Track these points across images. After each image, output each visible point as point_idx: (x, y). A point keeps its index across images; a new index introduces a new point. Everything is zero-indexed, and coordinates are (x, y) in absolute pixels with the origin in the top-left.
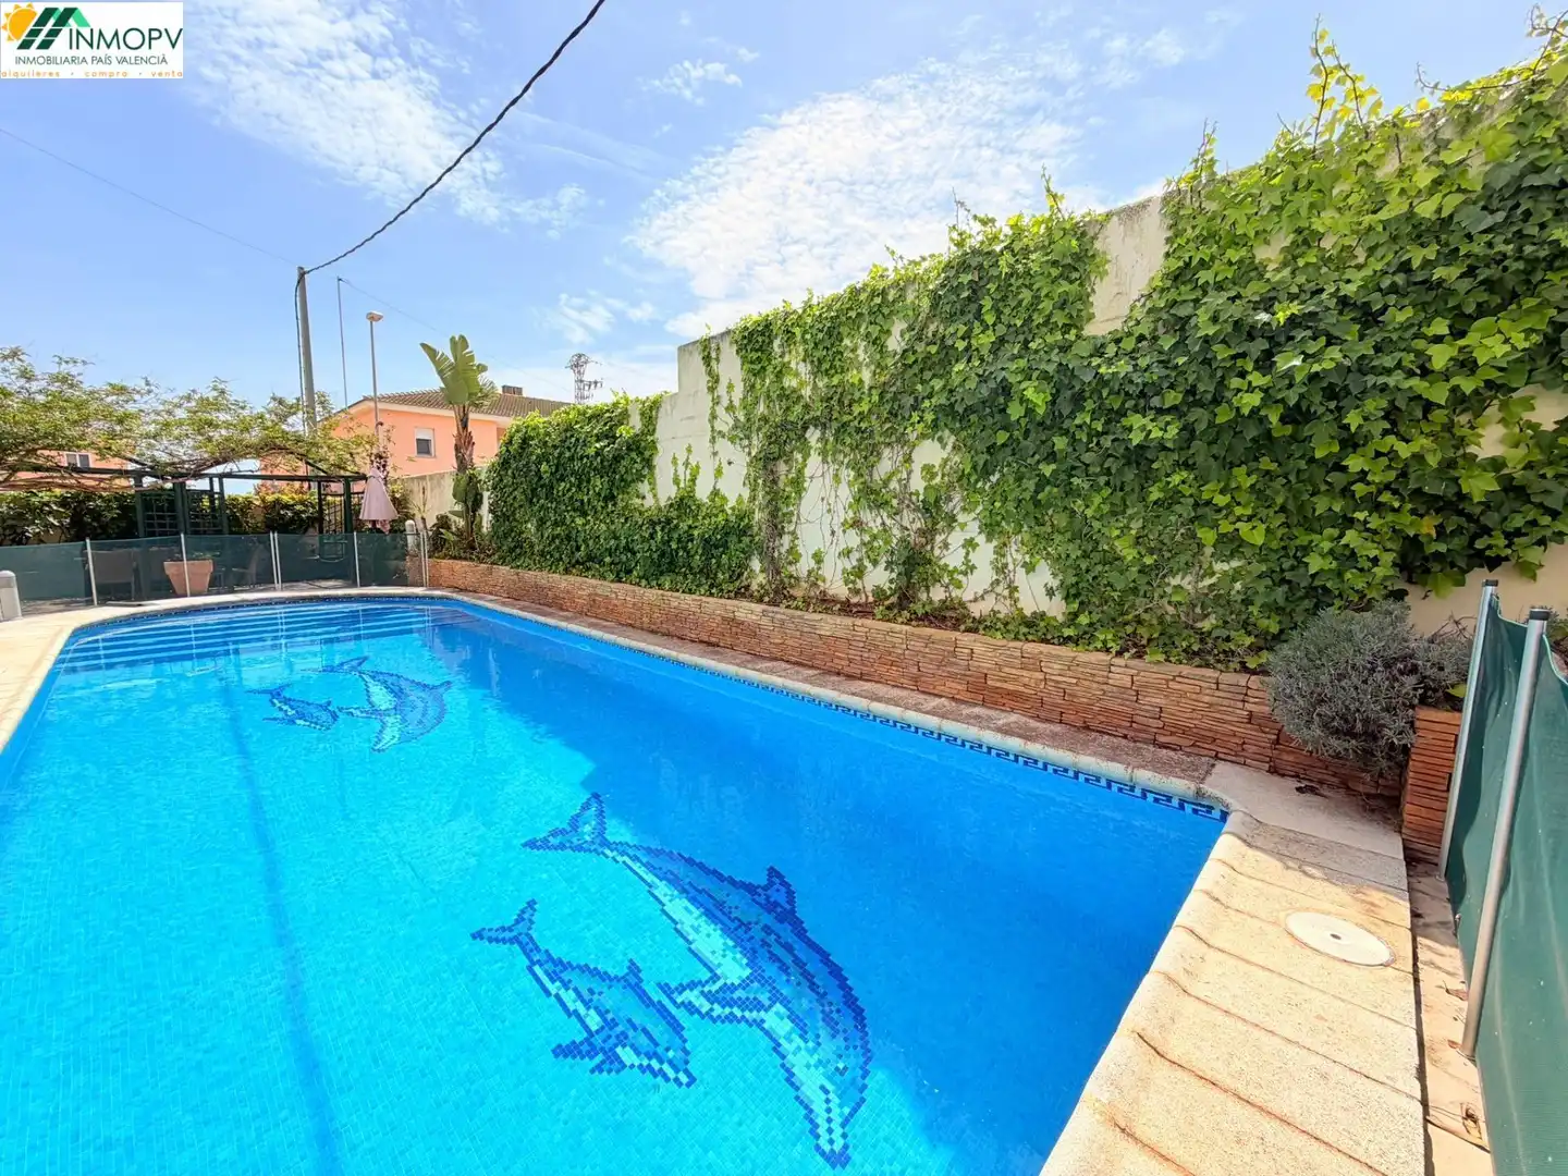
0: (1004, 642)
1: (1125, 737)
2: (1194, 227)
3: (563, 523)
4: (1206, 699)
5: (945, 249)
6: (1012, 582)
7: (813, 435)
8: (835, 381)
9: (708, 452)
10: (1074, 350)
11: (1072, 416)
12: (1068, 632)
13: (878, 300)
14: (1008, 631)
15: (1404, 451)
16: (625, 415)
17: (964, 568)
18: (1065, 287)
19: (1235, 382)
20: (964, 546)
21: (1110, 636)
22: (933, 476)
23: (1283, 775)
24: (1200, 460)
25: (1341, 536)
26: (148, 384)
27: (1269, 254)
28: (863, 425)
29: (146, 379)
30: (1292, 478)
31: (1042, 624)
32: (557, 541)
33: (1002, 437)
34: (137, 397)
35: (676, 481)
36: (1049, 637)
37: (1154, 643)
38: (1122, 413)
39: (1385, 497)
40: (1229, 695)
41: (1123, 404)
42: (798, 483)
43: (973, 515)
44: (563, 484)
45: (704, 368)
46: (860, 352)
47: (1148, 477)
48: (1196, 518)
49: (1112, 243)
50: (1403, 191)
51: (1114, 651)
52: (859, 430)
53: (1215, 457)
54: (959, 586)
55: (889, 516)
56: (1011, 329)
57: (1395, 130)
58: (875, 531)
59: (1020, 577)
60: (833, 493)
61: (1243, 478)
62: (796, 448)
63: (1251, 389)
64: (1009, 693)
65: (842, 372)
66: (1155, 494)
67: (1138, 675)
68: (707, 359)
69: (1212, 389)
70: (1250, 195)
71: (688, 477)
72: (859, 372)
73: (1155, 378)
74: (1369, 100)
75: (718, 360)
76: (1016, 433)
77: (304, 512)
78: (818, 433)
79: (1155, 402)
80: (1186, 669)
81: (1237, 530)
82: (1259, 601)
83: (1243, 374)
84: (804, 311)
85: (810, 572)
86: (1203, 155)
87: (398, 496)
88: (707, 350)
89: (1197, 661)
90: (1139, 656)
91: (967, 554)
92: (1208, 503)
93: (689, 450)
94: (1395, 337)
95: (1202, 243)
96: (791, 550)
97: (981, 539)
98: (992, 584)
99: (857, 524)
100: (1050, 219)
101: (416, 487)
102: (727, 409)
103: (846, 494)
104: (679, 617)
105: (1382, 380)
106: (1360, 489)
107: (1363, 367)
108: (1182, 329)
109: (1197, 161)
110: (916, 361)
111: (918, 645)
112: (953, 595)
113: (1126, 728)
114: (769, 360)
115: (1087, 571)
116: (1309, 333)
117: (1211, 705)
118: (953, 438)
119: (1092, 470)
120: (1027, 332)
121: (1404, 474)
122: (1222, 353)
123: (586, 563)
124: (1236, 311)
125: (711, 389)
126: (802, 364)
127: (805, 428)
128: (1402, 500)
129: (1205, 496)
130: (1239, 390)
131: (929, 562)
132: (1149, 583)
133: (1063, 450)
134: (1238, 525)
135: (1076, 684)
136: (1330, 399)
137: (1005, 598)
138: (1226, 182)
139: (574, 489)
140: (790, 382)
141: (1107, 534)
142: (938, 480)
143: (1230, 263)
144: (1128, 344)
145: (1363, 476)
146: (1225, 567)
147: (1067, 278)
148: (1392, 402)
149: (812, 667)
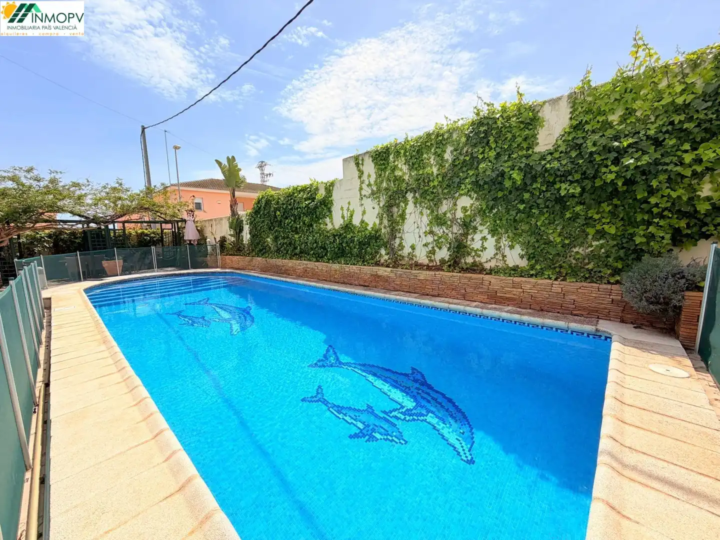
0: (504, 278)
1: (558, 313)
2: (582, 107)
3: (288, 237)
4: (594, 295)
5: (471, 116)
6: (503, 253)
7: (410, 196)
8: (421, 172)
9: (359, 204)
10: (532, 158)
11: (531, 185)
12: (532, 272)
13: (440, 138)
14: (506, 273)
15: (674, 195)
16: (317, 189)
17: (481, 249)
18: (527, 132)
19: (604, 170)
20: (481, 240)
21: (550, 273)
22: (467, 211)
23: (626, 323)
24: (587, 201)
25: (647, 229)
26: (88, 181)
27: (614, 118)
28: (435, 191)
29: (87, 179)
30: (626, 207)
31: (519, 270)
32: (285, 246)
33: (500, 194)
34: (83, 187)
35: (343, 217)
36: (523, 275)
37: (569, 275)
38: (554, 183)
39: (666, 213)
40: (604, 293)
41: (555, 179)
42: (403, 216)
43: (485, 227)
44: (287, 220)
45: (356, 168)
46: (432, 160)
47: (565, 208)
48: (586, 224)
49: (546, 113)
50: (670, 93)
51: (553, 278)
52: (432, 193)
53: (594, 200)
54: (479, 256)
55: (447, 229)
56: (503, 150)
57: (666, 69)
58: (440, 235)
59: (507, 251)
60: (420, 220)
61: (606, 207)
62: (401, 201)
63: (611, 172)
64: (507, 298)
65: (424, 168)
66: (568, 215)
67: (564, 287)
68: (357, 164)
69: (593, 172)
70: (606, 95)
71: (349, 215)
72: (431, 168)
73: (569, 168)
74: (655, 57)
75: (363, 164)
76: (505, 192)
77: (155, 237)
78: (412, 195)
79: (570, 178)
80: (585, 284)
81: (603, 228)
82: (613, 256)
83: (607, 166)
84: (405, 143)
85: (409, 254)
86: (585, 78)
87: (199, 228)
88: (357, 161)
89: (589, 280)
90: (564, 280)
91: (483, 243)
92: (591, 218)
93: (349, 203)
94: (669, 151)
95: (586, 114)
96: (400, 245)
97: (489, 236)
98: (494, 255)
99: (431, 232)
100: (519, 104)
101: (207, 224)
102: (368, 186)
103: (425, 220)
104: (350, 275)
105: (665, 167)
106: (655, 210)
107: (656, 163)
108: (579, 149)
109: (583, 80)
110: (459, 163)
111: (466, 281)
112: (477, 260)
113: (559, 309)
114: (388, 164)
115: (538, 247)
116: (634, 150)
117: (596, 297)
118: (476, 195)
119: (541, 206)
120: (510, 151)
121: (673, 204)
122: (598, 158)
123: (301, 255)
124: (603, 141)
125: (360, 177)
126: (404, 166)
127: (406, 193)
128: (672, 214)
129: (590, 215)
130: (605, 173)
131: (466, 247)
132: (565, 251)
133: (527, 199)
134: (603, 226)
135: (537, 293)
136: (643, 175)
137: (500, 260)
138: (595, 89)
139: (292, 223)
140: (398, 173)
141: (548, 232)
142: (469, 213)
143: (598, 122)
144: (557, 155)
145: (657, 205)
146: (597, 243)
147: (527, 128)
148: (669, 176)
149: (415, 293)
